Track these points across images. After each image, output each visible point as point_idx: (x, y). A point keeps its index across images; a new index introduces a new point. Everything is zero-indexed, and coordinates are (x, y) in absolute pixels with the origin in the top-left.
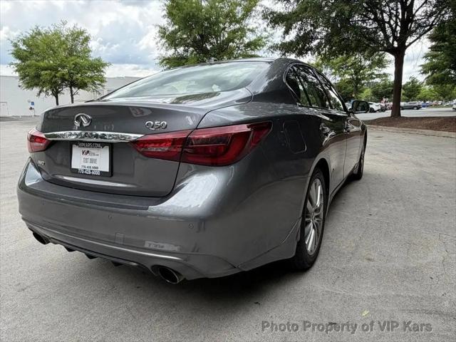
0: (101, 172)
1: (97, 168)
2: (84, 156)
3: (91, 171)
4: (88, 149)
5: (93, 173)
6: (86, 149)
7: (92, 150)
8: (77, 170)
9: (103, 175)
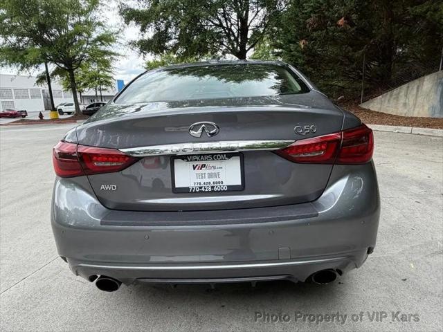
0: (228, 186)
1: (222, 183)
2: (197, 171)
3: (213, 187)
4: (204, 163)
5: (215, 189)
6: (201, 163)
7: (209, 163)
8: (188, 188)
9: (232, 190)
